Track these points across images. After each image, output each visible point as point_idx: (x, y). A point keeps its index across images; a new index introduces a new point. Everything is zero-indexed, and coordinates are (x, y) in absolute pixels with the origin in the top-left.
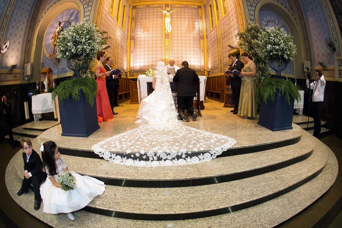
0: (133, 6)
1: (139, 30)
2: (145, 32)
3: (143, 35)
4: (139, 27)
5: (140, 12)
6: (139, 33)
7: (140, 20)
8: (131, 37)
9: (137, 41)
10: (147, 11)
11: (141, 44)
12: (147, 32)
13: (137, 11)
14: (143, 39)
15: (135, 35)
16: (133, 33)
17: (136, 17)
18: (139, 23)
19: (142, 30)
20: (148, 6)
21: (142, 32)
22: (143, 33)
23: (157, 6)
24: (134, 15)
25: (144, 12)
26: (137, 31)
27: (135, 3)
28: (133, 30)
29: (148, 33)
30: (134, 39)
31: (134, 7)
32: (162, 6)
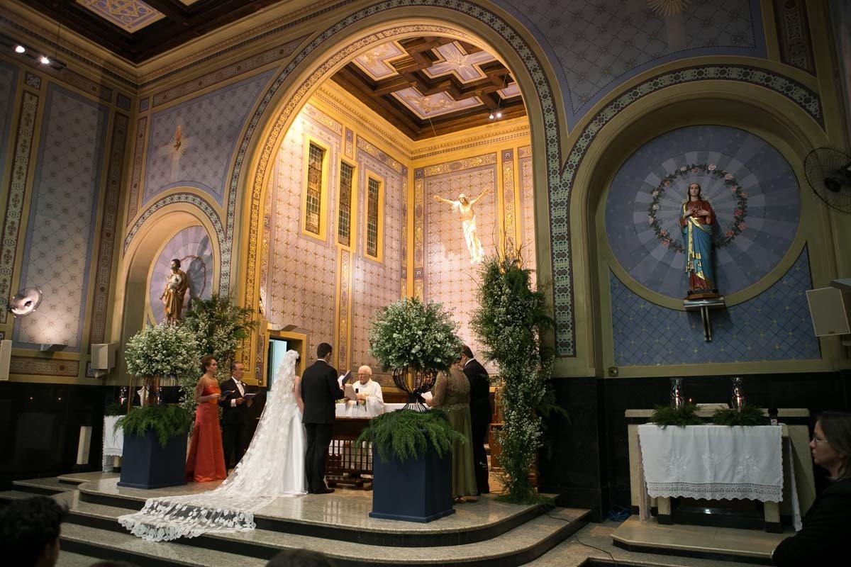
0: (416, 170)
1: (435, 248)
2: (451, 255)
3: (446, 266)
4: (435, 238)
5: (435, 189)
6: (436, 258)
7: (435, 217)
8: (415, 270)
9: (431, 284)
10: (454, 185)
11: (440, 293)
12: (456, 255)
13: (426, 184)
14: (445, 277)
15: (426, 266)
16: (419, 260)
17: (426, 207)
18: (434, 228)
19: (443, 248)
20: (455, 166)
21: (443, 254)
22: (446, 257)
23: (481, 161)
24: (420, 202)
25: (445, 187)
26: (431, 253)
27: (420, 157)
28: (419, 251)
29: (459, 256)
30: (422, 277)
31: (419, 174)
32: (493, 159)
